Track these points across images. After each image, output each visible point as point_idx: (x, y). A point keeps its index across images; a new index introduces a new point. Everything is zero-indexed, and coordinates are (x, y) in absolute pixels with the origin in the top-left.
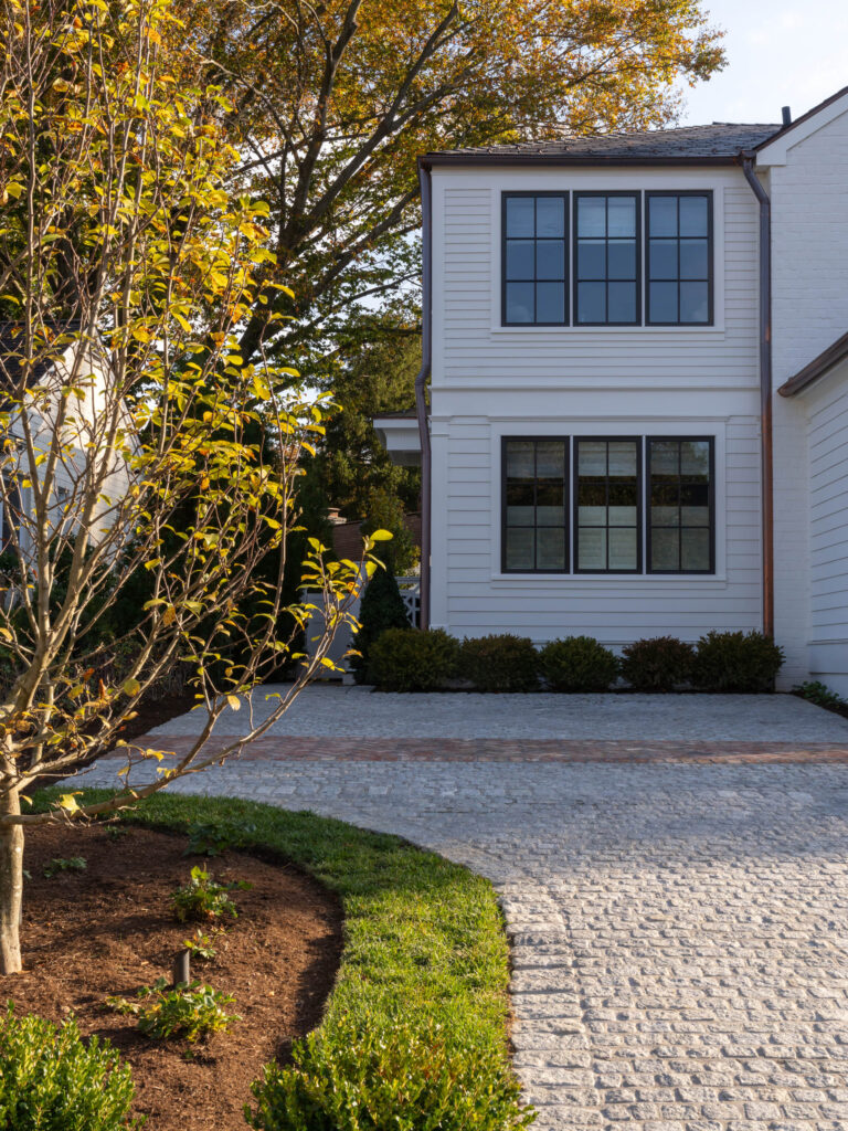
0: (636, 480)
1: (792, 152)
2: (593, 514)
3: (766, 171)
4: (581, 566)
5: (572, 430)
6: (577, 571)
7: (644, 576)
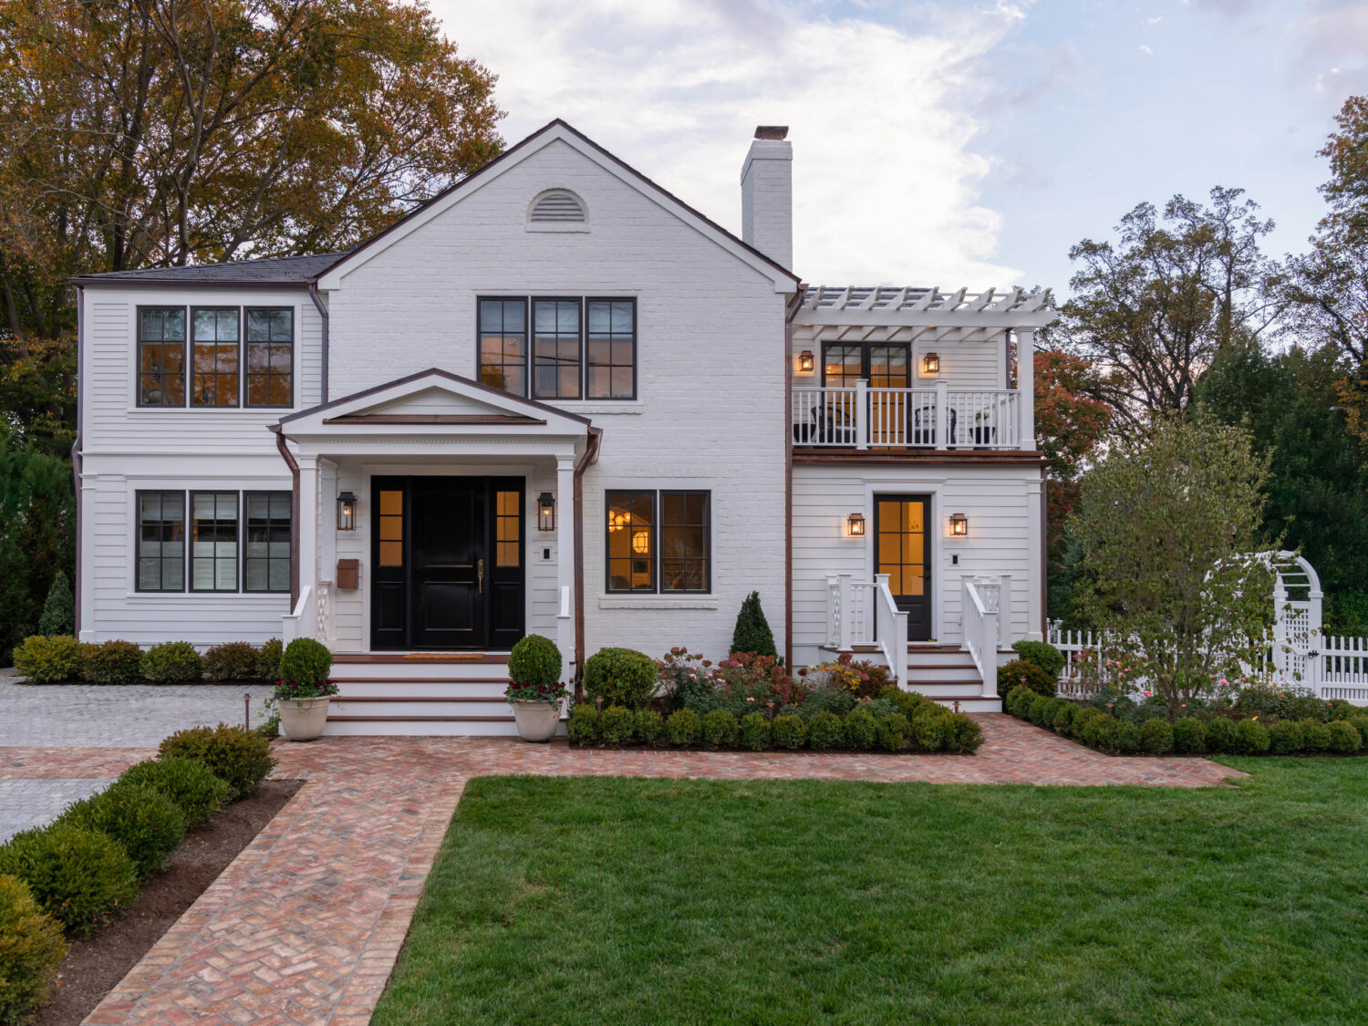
0: (235, 522)
1: (344, 280)
2: (204, 548)
3: (326, 293)
4: (196, 587)
5: (188, 486)
6: (192, 590)
7: (241, 595)
